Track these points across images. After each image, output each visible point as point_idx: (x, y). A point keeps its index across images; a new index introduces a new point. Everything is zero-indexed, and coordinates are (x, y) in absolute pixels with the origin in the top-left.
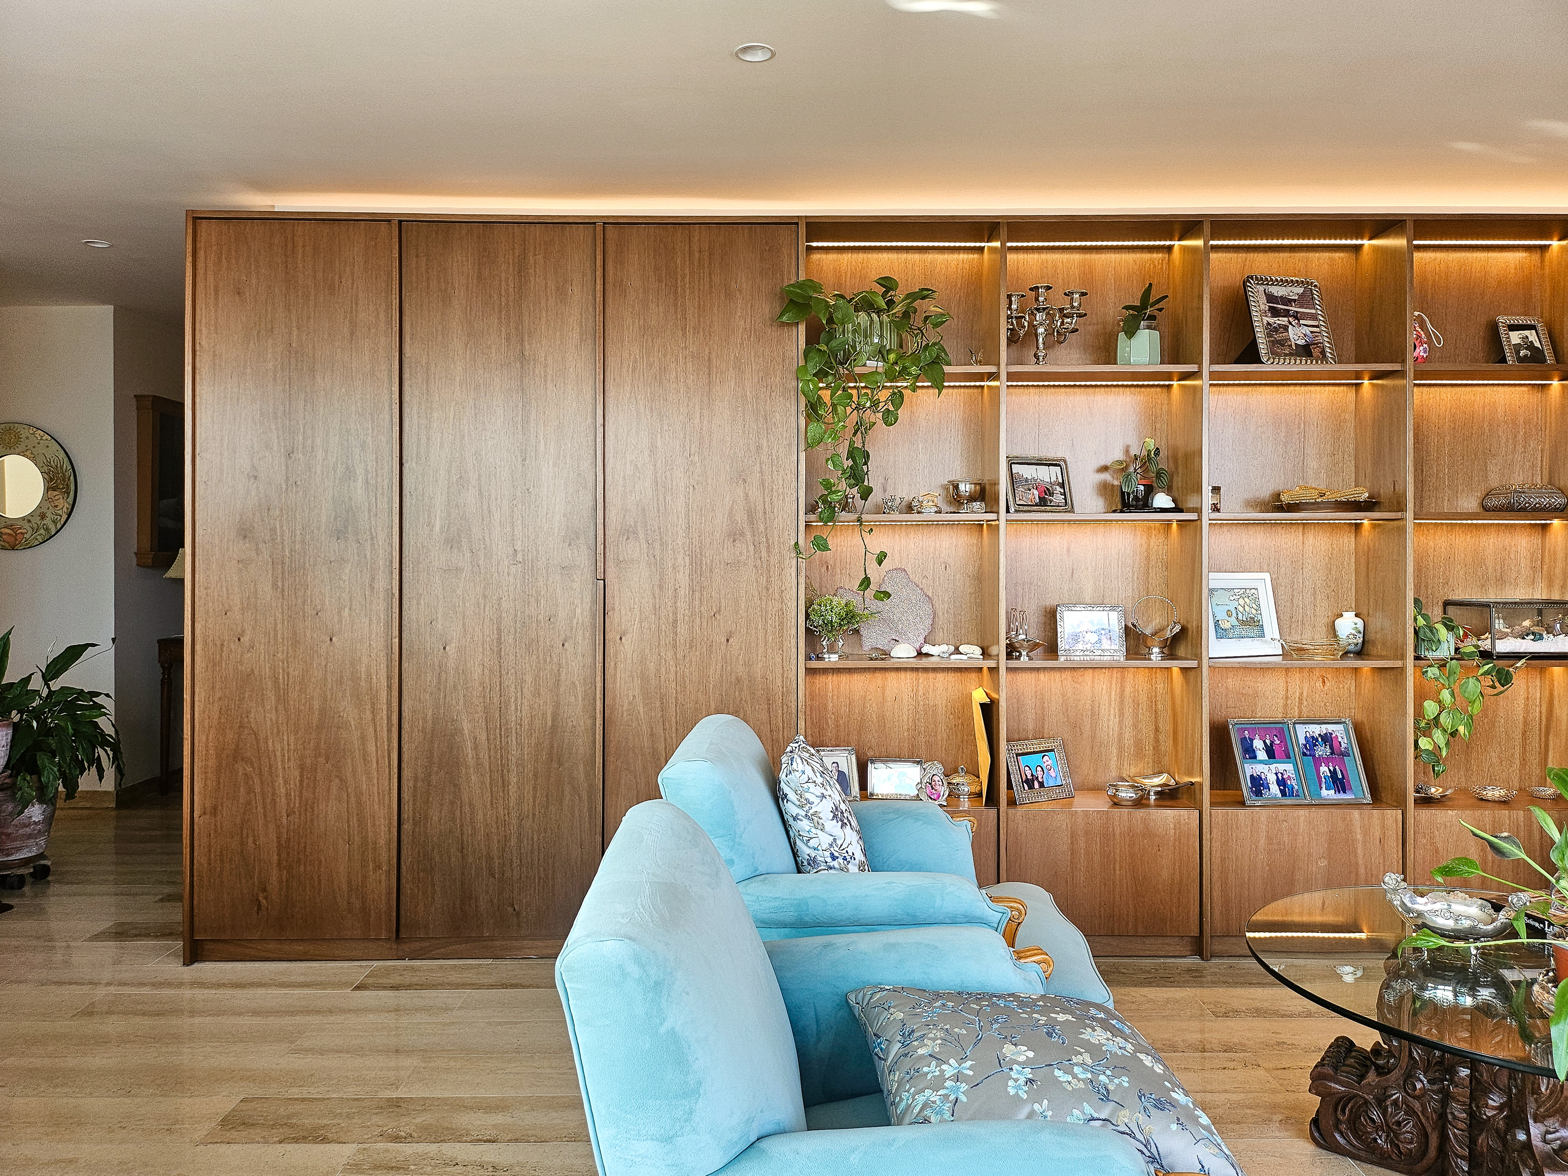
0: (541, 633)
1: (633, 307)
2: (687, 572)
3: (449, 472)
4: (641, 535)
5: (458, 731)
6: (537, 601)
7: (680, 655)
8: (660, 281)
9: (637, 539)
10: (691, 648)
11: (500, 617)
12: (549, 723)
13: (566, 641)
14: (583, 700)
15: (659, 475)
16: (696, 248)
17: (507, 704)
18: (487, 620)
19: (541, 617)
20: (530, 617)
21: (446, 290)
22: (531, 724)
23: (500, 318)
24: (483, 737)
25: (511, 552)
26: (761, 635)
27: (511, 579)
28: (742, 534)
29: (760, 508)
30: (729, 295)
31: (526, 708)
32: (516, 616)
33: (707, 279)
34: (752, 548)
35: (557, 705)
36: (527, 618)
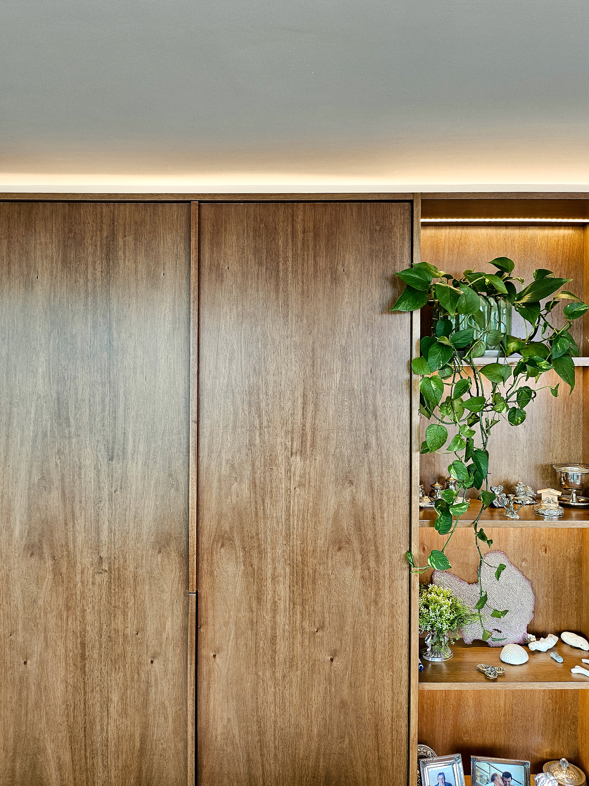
0: (129, 649)
1: (231, 292)
2: (287, 582)
3: (30, 472)
4: (237, 543)
5: (42, 750)
6: (125, 614)
7: (279, 675)
8: (260, 264)
9: (233, 546)
10: (291, 666)
11: (84, 630)
12: (138, 744)
13: (154, 657)
14: (174, 721)
15: (257, 475)
16: (299, 228)
17: (93, 724)
18: (70, 634)
19: (128, 631)
20: (117, 631)
21: (28, 275)
22: (118, 745)
23: (86, 305)
24: (67, 757)
25: (96, 560)
26: (369, 654)
27: (96, 588)
28: (349, 542)
29: (368, 512)
30: (335, 280)
31: (112, 728)
32: (101, 629)
33: (311, 262)
34: (359, 557)
35: (145, 726)
36: (113, 632)
